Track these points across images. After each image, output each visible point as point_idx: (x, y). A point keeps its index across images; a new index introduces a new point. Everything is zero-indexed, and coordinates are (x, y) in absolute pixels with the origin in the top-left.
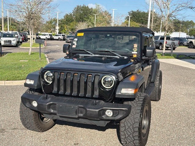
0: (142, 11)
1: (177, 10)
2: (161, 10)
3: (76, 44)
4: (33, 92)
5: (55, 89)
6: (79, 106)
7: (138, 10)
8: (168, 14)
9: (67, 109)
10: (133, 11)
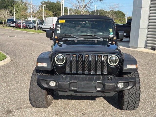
0: (52, 2)
1: (90, 2)
2: (78, 2)
3: (60, 30)
4: (41, 74)
5: (68, 70)
6: (98, 82)
7: (48, 1)
8: (84, 4)
9: (87, 85)
10: (44, 2)
